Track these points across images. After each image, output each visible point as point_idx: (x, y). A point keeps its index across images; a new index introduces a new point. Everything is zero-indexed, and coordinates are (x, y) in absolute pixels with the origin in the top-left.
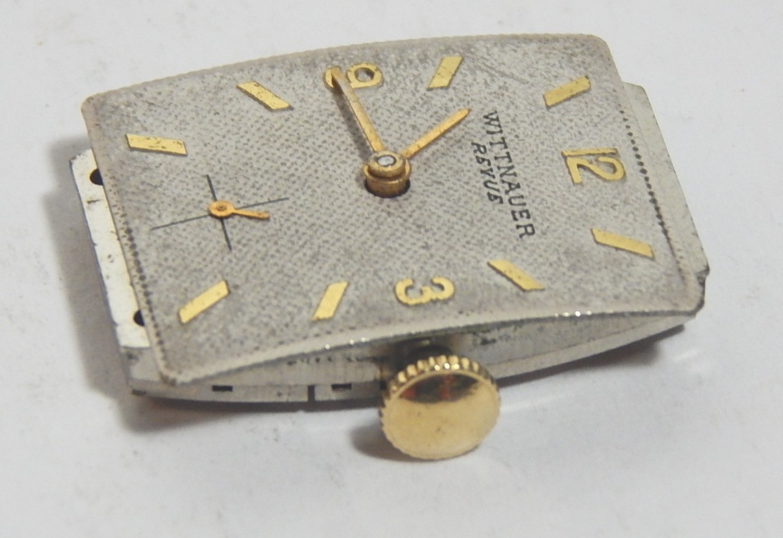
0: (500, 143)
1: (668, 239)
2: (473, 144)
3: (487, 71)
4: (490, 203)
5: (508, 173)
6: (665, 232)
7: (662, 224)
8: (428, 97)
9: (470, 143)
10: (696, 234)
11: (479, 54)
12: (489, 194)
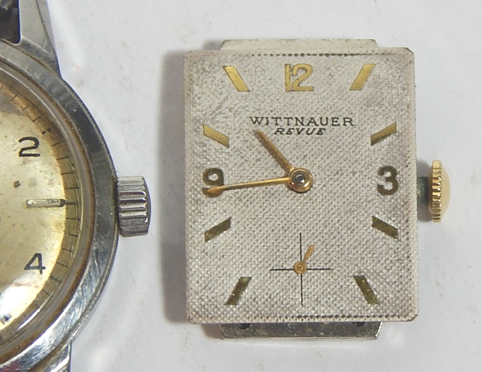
0: (276, 121)
1: (358, 54)
2: (275, 133)
3: (216, 115)
4: (324, 135)
5: (301, 121)
6: (352, 55)
7: (346, 55)
8: (234, 148)
9: (275, 135)
10: (347, 41)
11: (201, 116)
12: (318, 134)
